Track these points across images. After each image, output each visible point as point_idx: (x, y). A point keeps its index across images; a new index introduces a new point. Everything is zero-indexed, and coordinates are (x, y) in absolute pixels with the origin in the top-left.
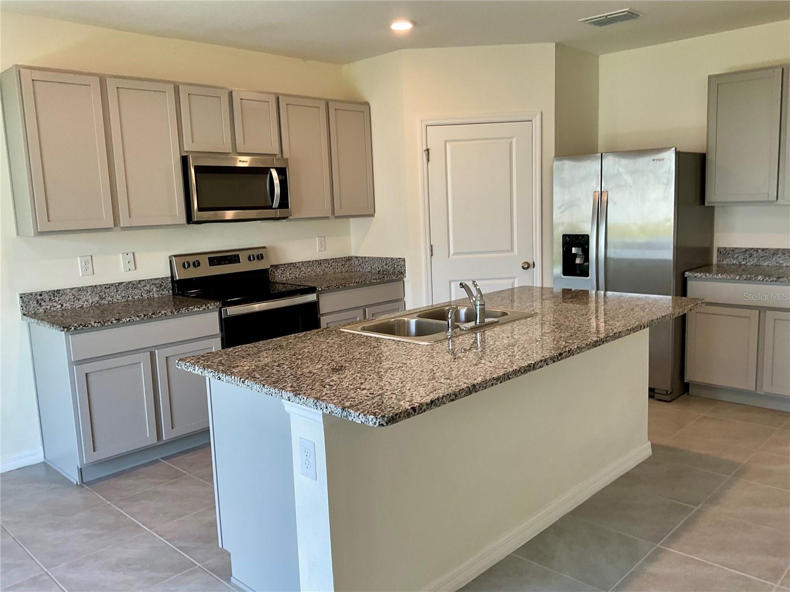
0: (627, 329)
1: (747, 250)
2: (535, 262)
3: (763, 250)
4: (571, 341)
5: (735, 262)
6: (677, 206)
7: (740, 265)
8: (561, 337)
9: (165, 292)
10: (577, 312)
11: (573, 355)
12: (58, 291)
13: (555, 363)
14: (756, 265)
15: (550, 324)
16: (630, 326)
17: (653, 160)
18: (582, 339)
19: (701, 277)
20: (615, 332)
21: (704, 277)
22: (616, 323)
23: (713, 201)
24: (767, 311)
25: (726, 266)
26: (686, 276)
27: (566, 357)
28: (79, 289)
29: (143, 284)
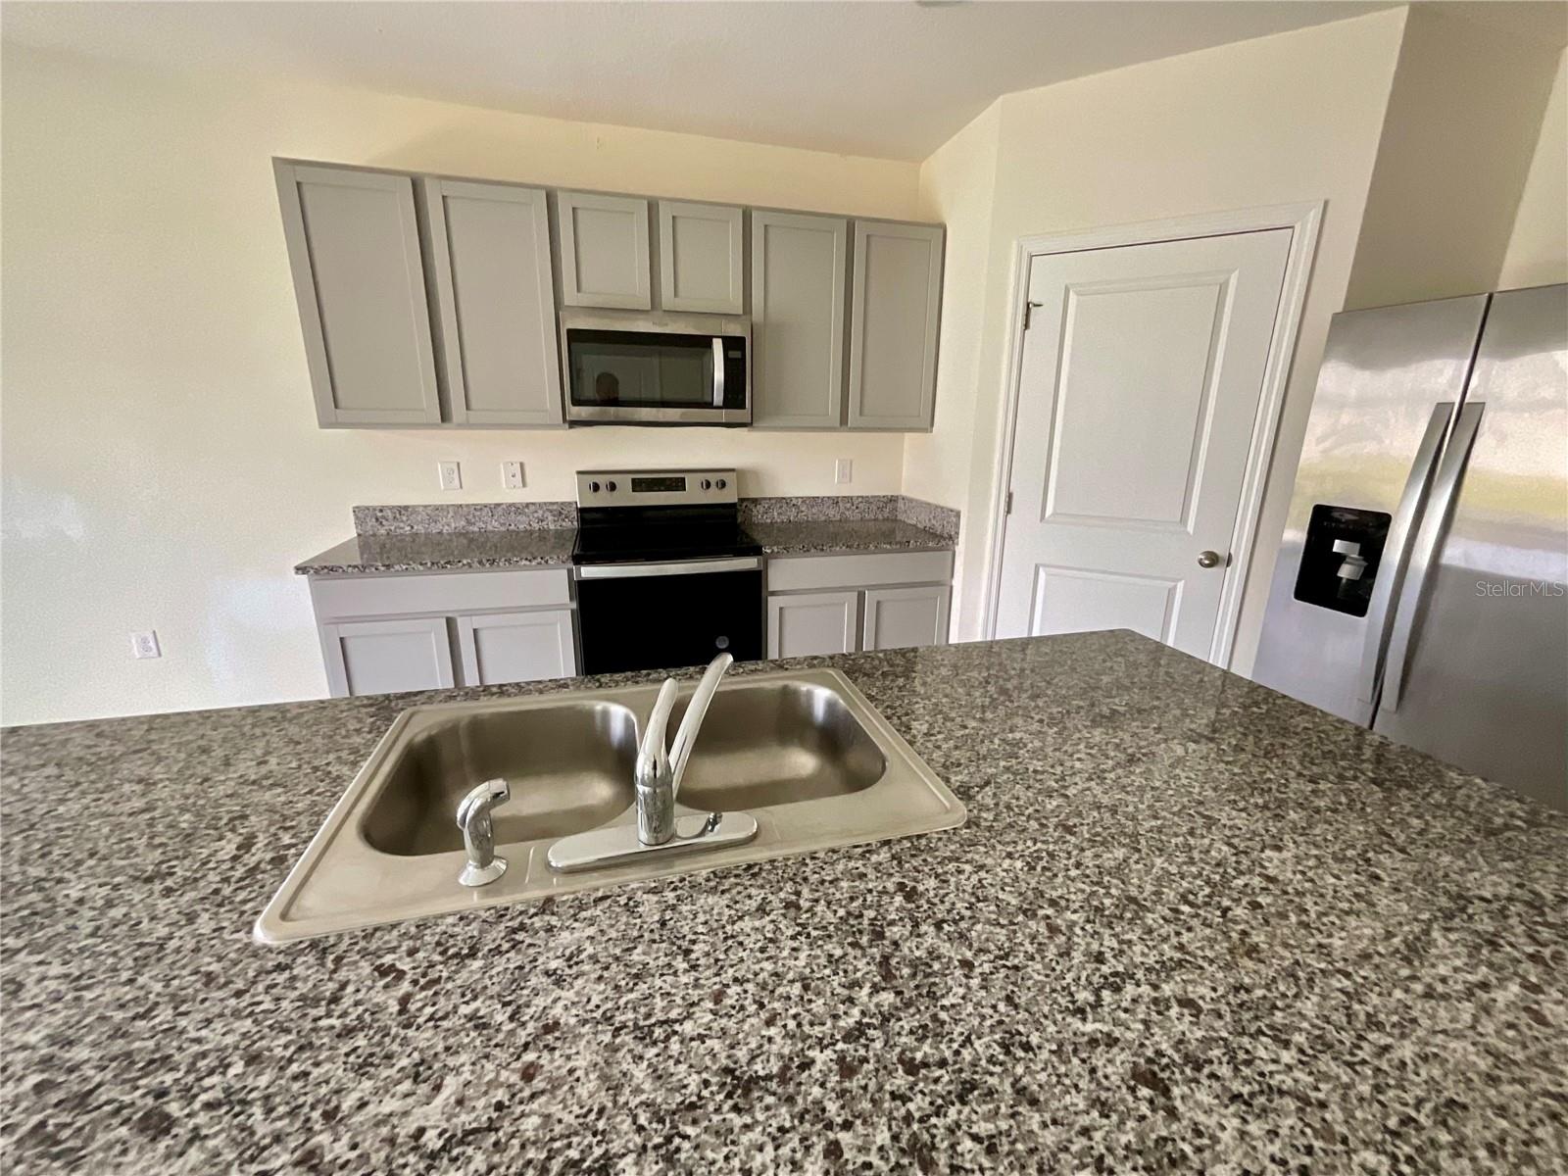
2: (1232, 553)
9: (567, 524)
12: (406, 508)
28: (437, 508)
29: (532, 508)
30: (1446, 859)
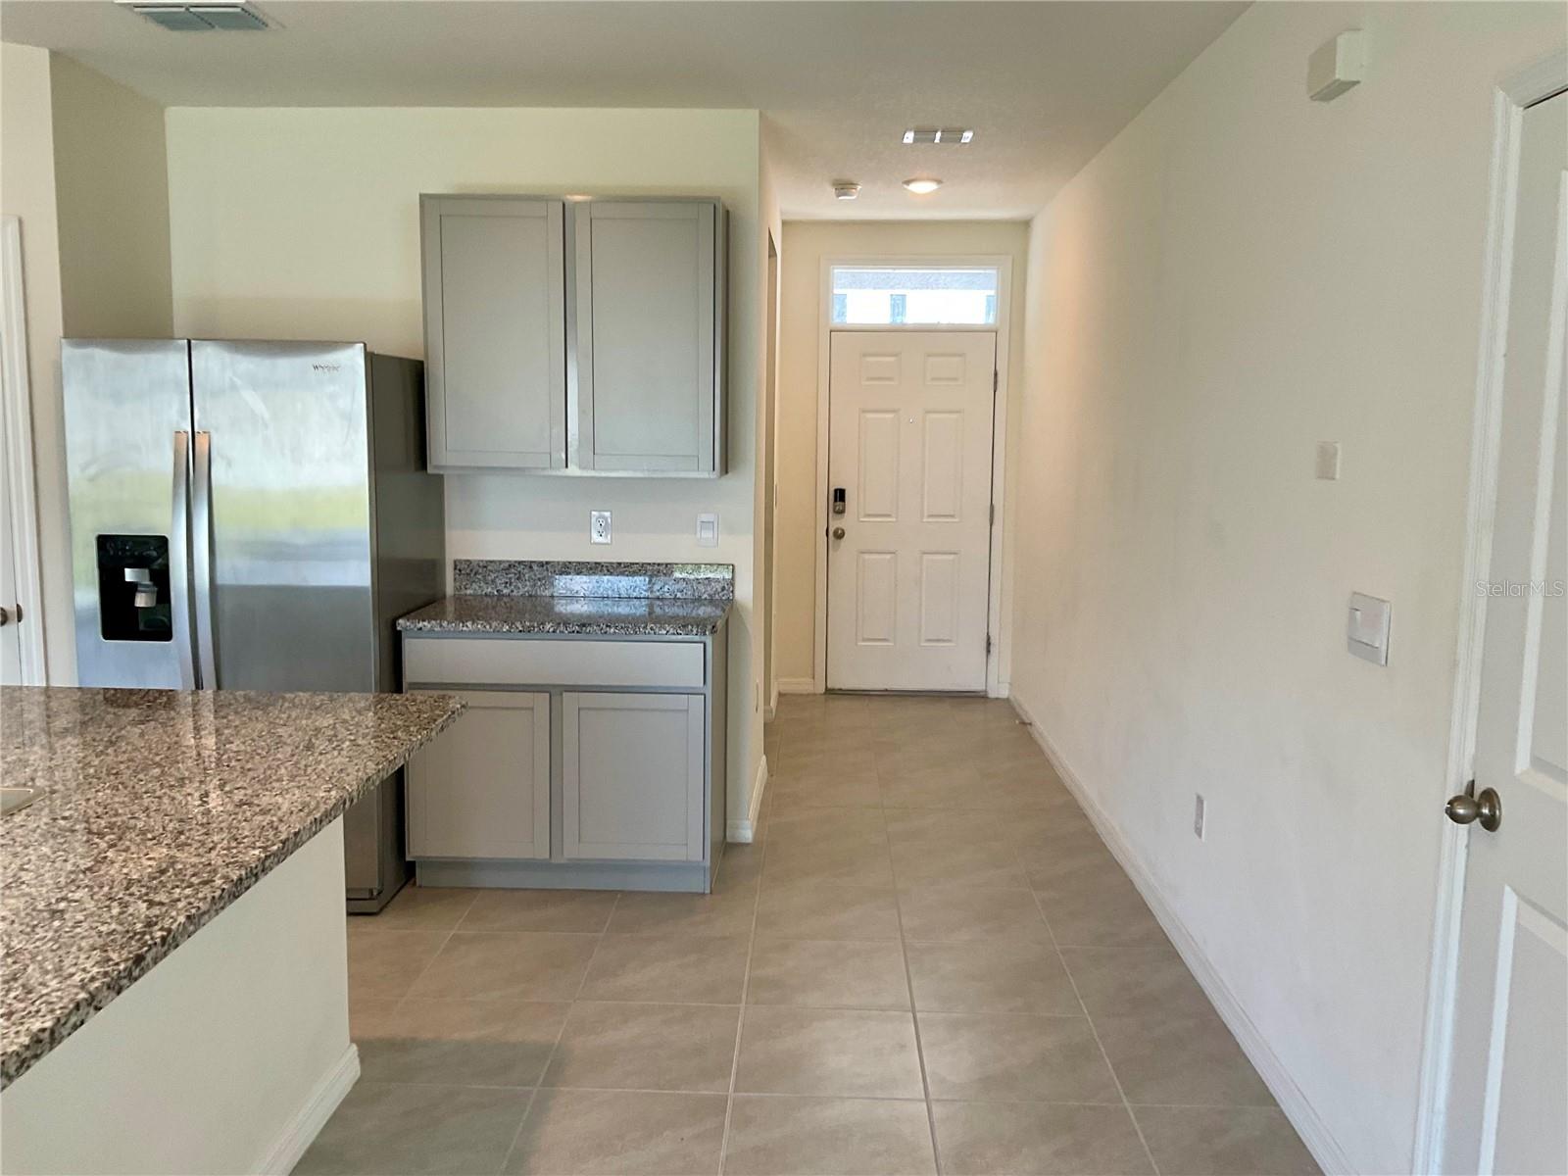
0: (311, 818)
1: (511, 565)
2: (20, 604)
3: (541, 564)
4: (162, 897)
5: (489, 590)
6: (373, 472)
7: (500, 596)
8: (130, 883)
10: (163, 773)
11: (177, 946)
13: (124, 994)
14: (530, 596)
15: (90, 832)
16: (317, 807)
17: (316, 367)
18: (195, 880)
19: (432, 630)
20: (283, 837)
21: (437, 629)
22: (280, 799)
23: (443, 463)
24: (564, 694)
25: (471, 598)
26: (399, 628)
27: (155, 961)
30: (304, 722)
